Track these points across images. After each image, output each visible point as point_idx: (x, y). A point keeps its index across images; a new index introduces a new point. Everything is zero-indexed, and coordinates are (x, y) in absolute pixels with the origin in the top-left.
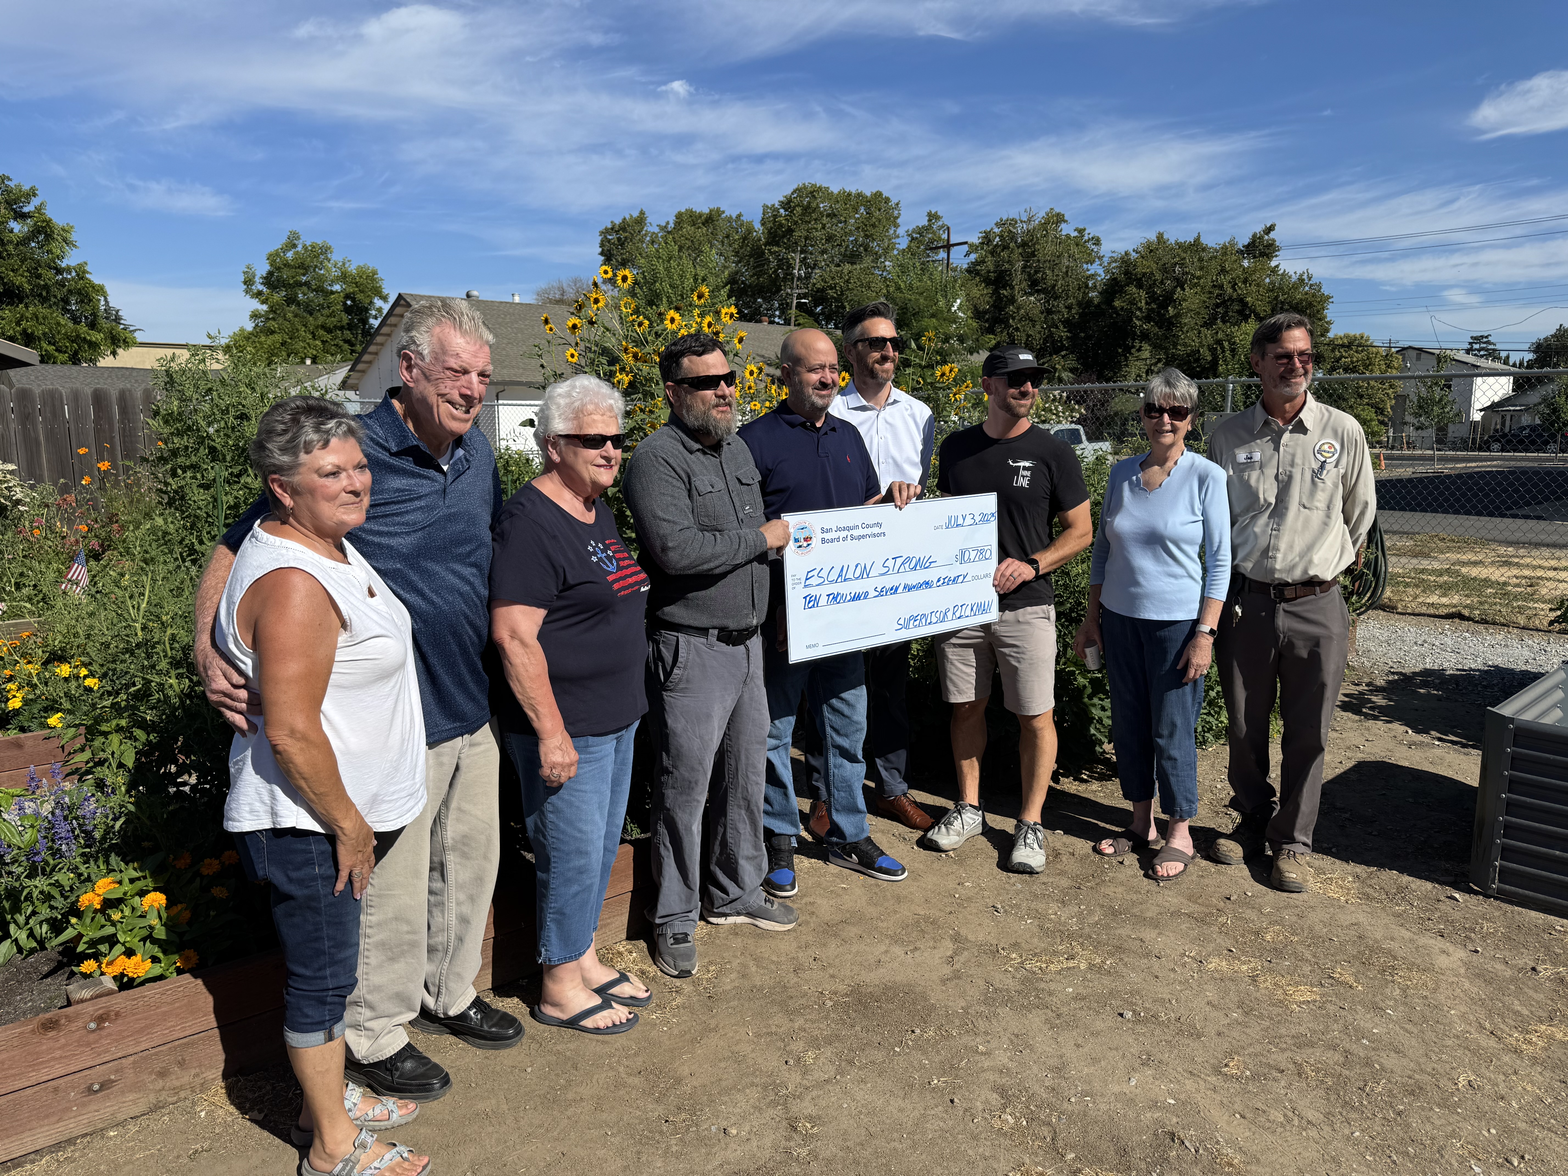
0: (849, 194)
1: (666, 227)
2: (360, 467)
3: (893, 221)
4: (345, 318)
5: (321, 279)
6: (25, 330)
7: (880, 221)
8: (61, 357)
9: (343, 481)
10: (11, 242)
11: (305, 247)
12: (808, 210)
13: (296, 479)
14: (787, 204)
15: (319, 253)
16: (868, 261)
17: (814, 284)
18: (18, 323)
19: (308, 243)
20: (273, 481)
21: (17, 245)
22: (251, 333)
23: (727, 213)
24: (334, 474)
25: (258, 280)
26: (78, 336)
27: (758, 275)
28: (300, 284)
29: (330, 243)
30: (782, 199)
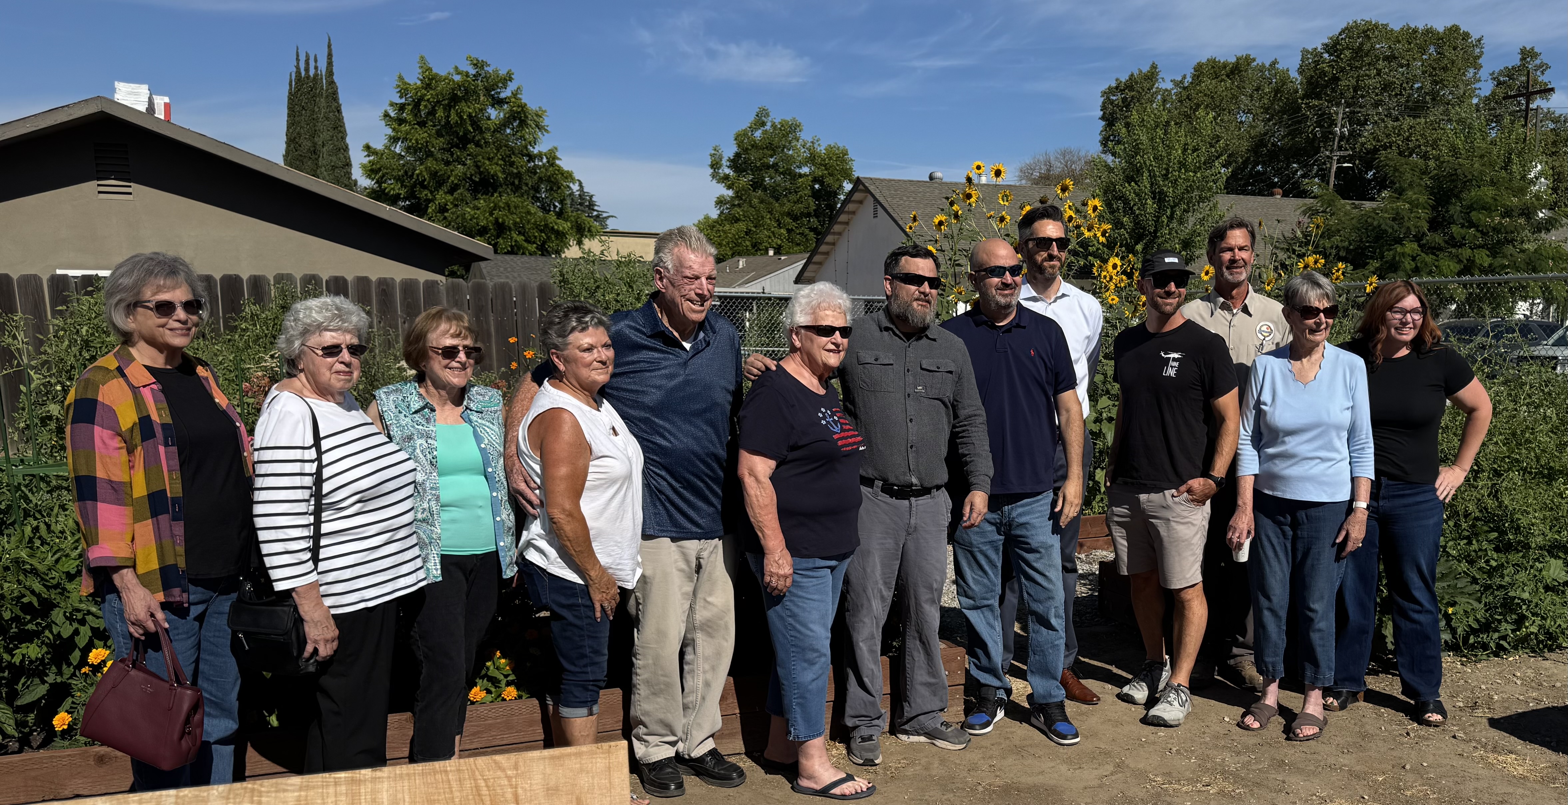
0: (1415, 31)
1: (1181, 82)
2: (605, 346)
3: (1474, 62)
4: (812, 204)
5: (789, 160)
6: (497, 219)
7: (1453, 62)
8: (532, 248)
9: (595, 354)
10: (488, 129)
11: (774, 126)
12: (1358, 53)
13: (566, 353)
14: (1333, 47)
15: (789, 130)
16: (1434, 114)
17: (1363, 144)
18: (491, 214)
19: (777, 121)
20: (553, 354)
21: (494, 132)
22: (716, 221)
23: (1259, 61)
24: (590, 349)
25: (725, 162)
26: (546, 225)
27: (1292, 134)
28: (768, 167)
29: (799, 120)
30: (1326, 41)
